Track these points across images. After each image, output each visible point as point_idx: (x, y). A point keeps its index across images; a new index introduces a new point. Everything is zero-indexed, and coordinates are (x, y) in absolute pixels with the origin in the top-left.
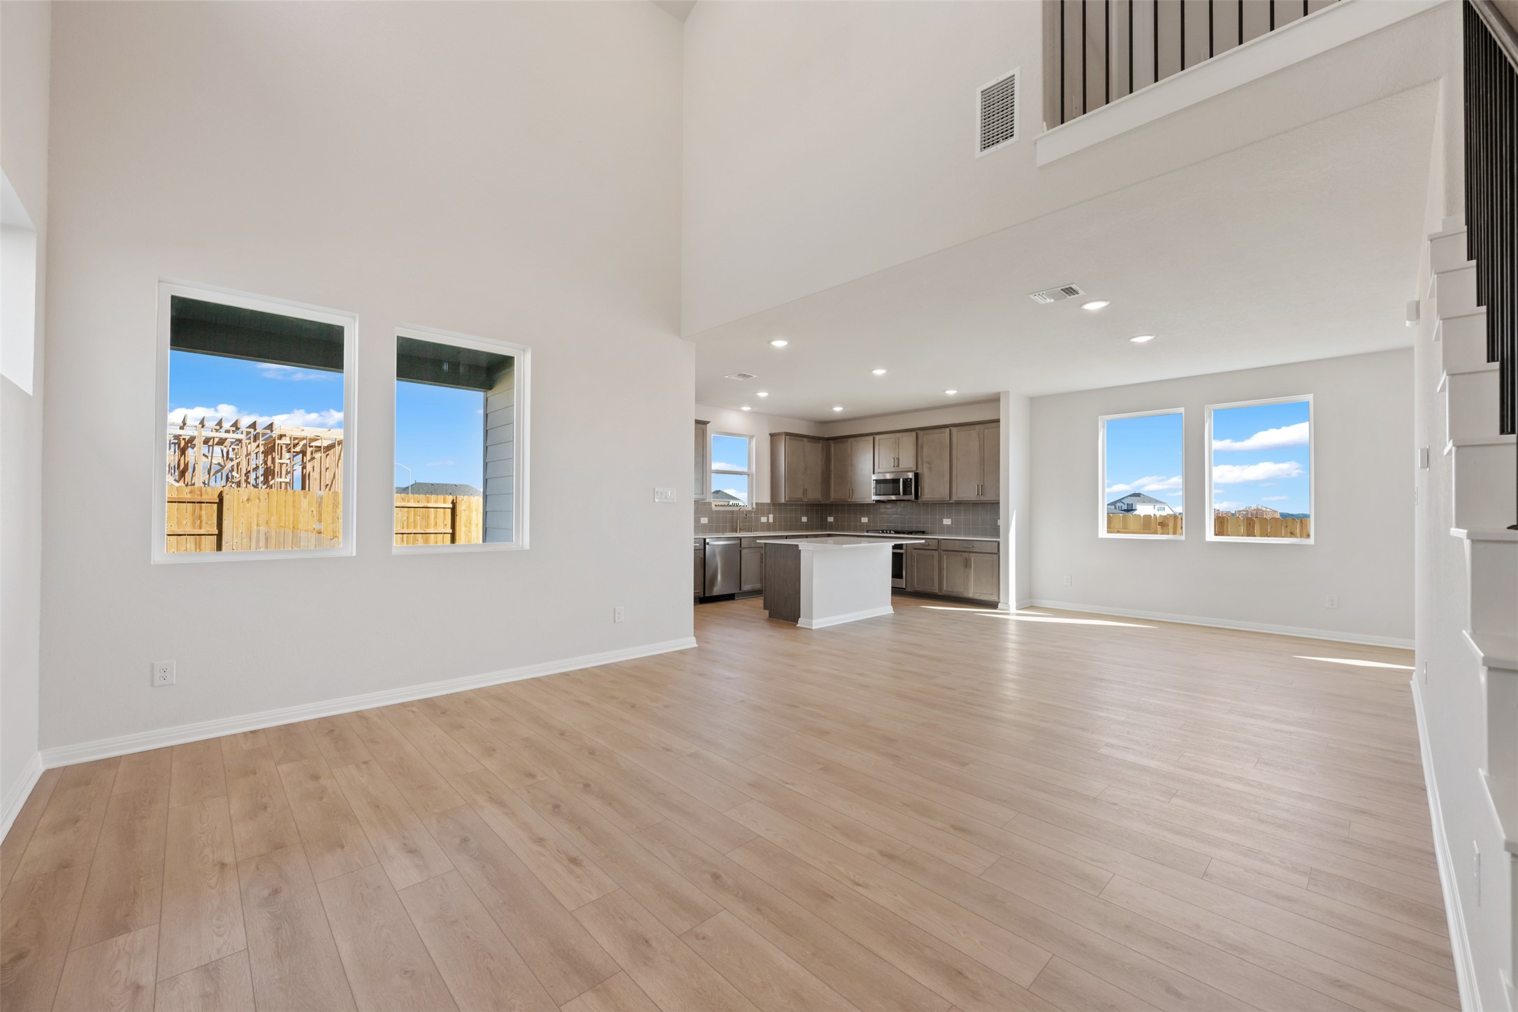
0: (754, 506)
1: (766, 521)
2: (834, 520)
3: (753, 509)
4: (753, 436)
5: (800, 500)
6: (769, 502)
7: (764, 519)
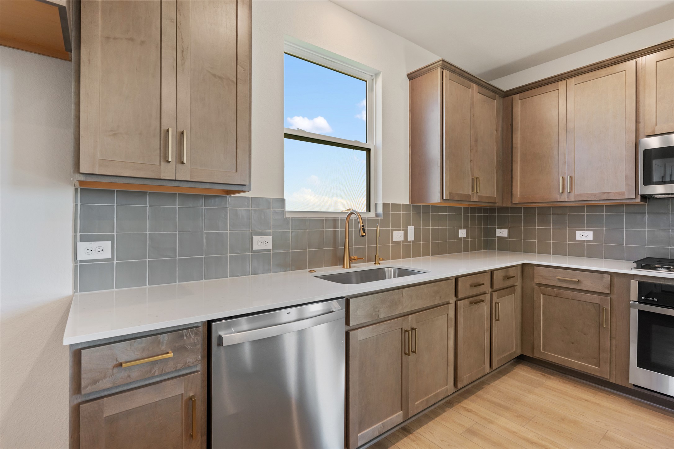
0: (380, 210)
1: (402, 239)
2: (510, 233)
3: (377, 215)
4: (377, 75)
5: (466, 198)
6: (407, 202)
7: (398, 236)
